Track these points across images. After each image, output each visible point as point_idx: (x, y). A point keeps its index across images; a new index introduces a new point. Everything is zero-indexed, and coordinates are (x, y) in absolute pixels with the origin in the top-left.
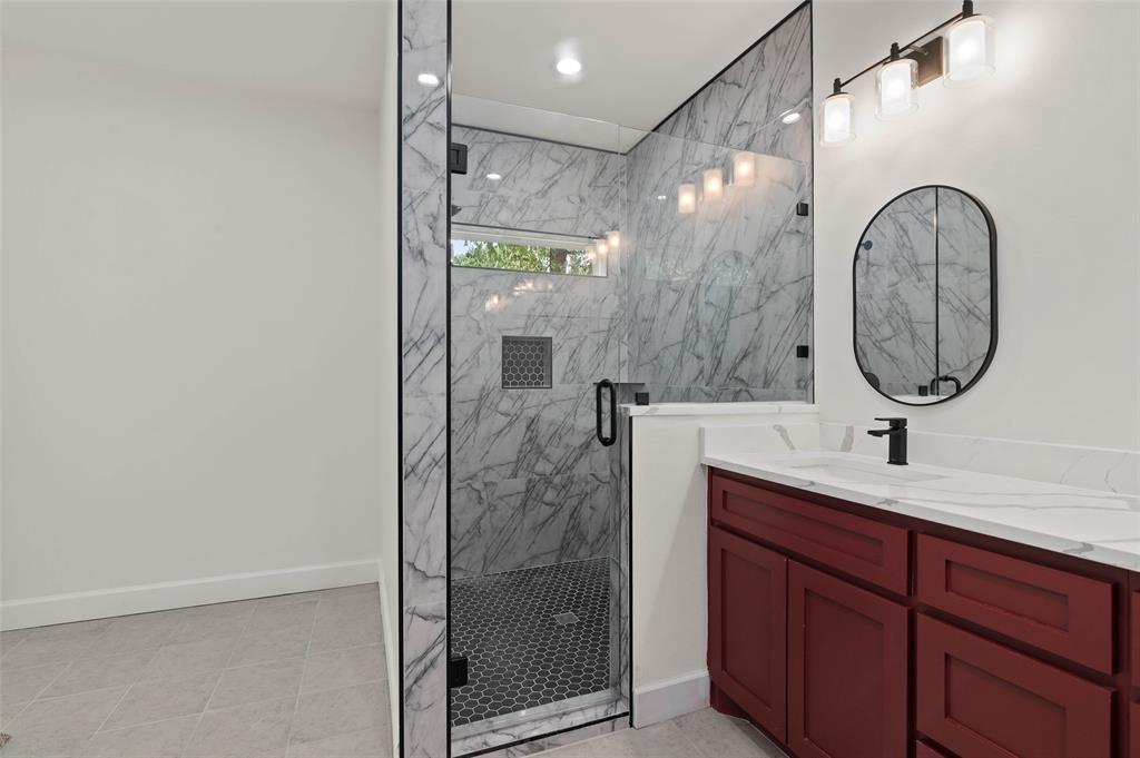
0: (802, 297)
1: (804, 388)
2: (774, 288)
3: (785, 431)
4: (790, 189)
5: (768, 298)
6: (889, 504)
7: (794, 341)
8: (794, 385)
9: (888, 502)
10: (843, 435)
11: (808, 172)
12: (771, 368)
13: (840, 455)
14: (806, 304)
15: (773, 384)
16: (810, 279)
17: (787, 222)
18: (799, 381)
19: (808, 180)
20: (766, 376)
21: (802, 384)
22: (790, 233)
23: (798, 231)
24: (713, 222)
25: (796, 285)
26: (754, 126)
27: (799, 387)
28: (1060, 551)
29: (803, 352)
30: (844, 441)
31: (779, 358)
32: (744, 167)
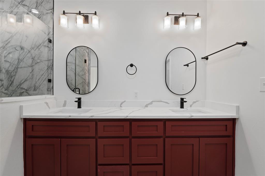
0: (49, 65)
1: (50, 91)
2: (38, 61)
3: (48, 103)
4: (45, 33)
5: (36, 64)
6: (92, 117)
7: (46, 77)
8: (46, 90)
9: (92, 116)
10: (63, 103)
11: (52, 31)
12: (37, 85)
13: (62, 108)
14: (51, 67)
15: (38, 90)
16: (52, 61)
17: (44, 42)
18: (48, 89)
19: (51, 33)
20: (35, 87)
21: (49, 90)
22: (45, 46)
23: (48, 46)
24: (10, 33)
25: (47, 62)
26: (30, 8)
27: (48, 91)
28: (123, 118)
29: (50, 81)
30: (64, 104)
31: (40, 82)
32: (28, 20)
